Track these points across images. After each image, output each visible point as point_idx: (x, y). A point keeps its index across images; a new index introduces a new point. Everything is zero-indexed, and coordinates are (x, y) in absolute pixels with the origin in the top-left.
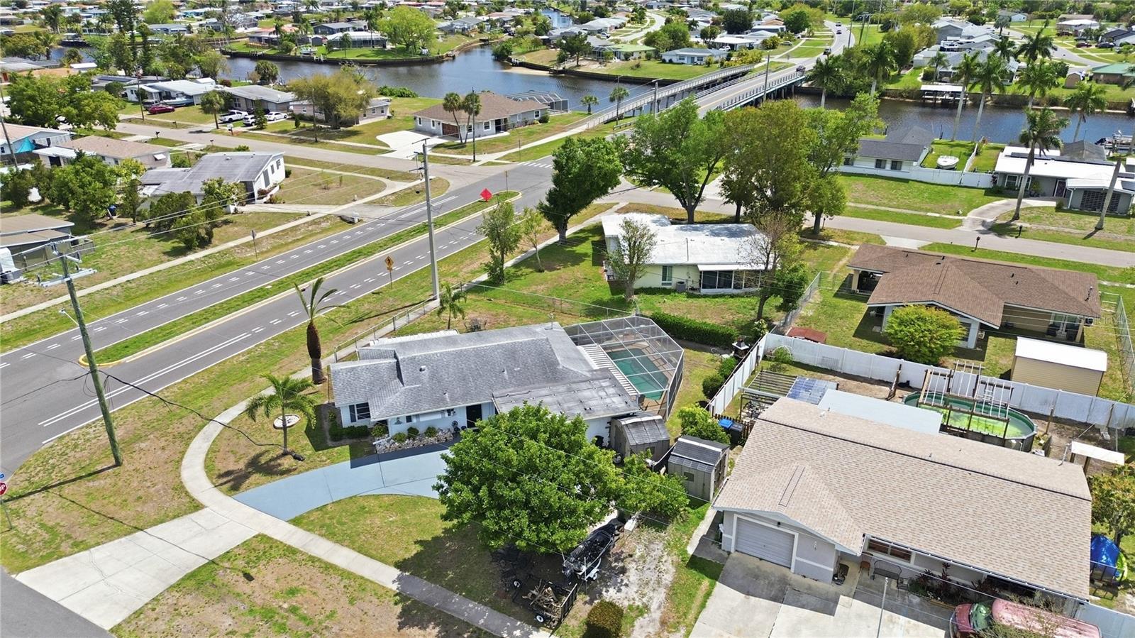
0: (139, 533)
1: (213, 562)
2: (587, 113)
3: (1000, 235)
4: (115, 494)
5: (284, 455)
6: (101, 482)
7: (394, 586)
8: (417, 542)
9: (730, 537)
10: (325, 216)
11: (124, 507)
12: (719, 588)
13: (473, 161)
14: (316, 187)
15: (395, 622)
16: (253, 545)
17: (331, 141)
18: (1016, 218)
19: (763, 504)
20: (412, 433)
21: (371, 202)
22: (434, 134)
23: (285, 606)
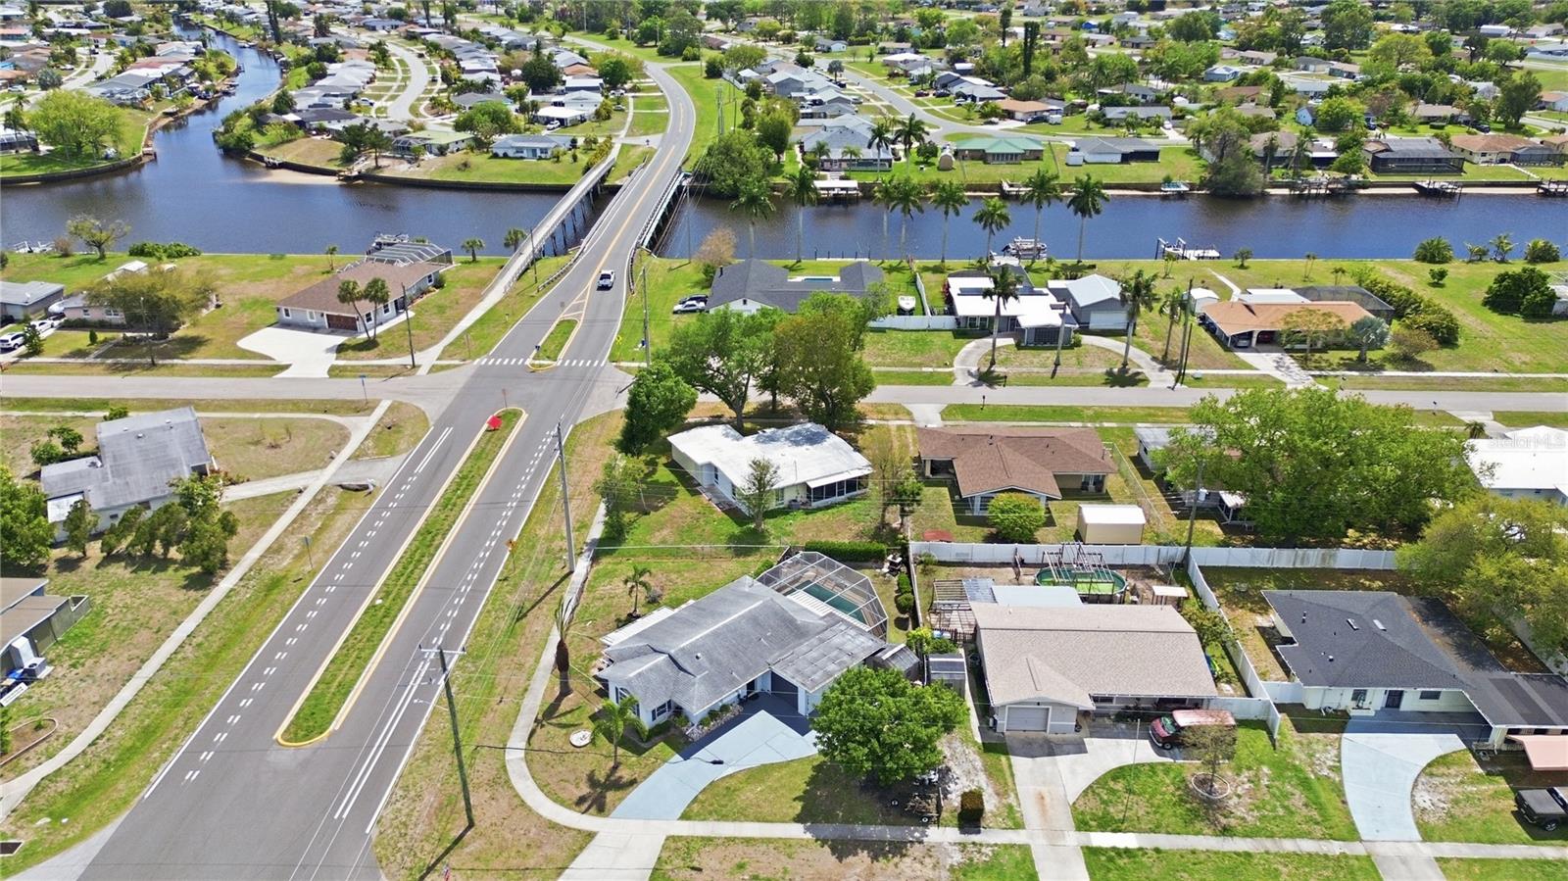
1: (655, 870)
2: (470, 258)
3: (991, 385)
4: (502, 850)
5: (615, 768)
6: (473, 845)
7: (809, 836)
8: (795, 800)
9: (1003, 722)
10: (322, 490)
11: (525, 856)
12: (1014, 759)
13: (414, 366)
14: (259, 447)
15: (833, 859)
16: (673, 845)
17: (176, 361)
18: (993, 363)
19: (1027, 694)
20: (713, 714)
21: (355, 457)
22: (315, 329)
23: (746, 877)
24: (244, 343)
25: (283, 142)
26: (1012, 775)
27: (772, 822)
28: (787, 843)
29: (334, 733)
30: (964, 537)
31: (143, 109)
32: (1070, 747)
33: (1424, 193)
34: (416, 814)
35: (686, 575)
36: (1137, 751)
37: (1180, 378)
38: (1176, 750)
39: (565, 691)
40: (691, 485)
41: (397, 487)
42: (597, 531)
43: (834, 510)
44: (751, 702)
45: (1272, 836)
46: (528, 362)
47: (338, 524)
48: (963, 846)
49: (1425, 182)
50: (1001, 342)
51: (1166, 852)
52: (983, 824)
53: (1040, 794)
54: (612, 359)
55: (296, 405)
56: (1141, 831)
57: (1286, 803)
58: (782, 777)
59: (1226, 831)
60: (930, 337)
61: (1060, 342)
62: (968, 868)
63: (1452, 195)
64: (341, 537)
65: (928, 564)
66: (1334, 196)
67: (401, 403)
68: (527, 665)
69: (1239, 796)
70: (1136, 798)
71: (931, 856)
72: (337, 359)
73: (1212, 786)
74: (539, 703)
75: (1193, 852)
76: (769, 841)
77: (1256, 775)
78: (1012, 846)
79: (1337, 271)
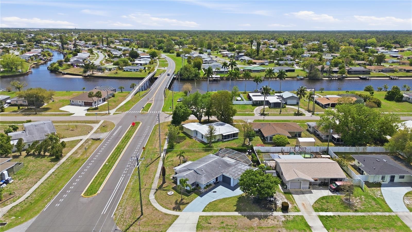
0: (172, 225)
1: (198, 224)
2: (121, 92)
3: (264, 116)
4: (152, 221)
5: (182, 200)
6: (143, 219)
7: (240, 215)
8: (234, 206)
9: (289, 186)
10: (87, 139)
11: (159, 222)
12: (293, 195)
13: (109, 113)
14: (68, 131)
15: (248, 220)
16: (202, 218)
17: (42, 113)
18: (264, 111)
19: (295, 177)
20: (207, 186)
21: (96, 132)
22: (81, 106)
23: (224, 225)
24: (60, 109)
25: (67, 69)
26: (294, 199)
27: (229, 212)
28: (234, 217)
29: (99, 194)
30: (267, 146)
31: (28, 62)
32: (308, 192)
33: (361, 78)
34: (125, 212)
35: (193, 156)
36: (326, 193)
37: (313, 114)
38: (337, 192)
39: (164, 182)
40: (190, 137)
41: (108, 139)
42: (166, 146)
43: (230, 142)
44: (217, 184)
45: (369, 212)
46: (140, 112)
47: (92, 147)
48: (285, 216)
49: (362, 76)
50: (265, 107)
51: (341, 216)
52: (288, 211)
53: (303, 203)
54: (163, 111)
55: (77, 122)
56: (333, 211)
57: (371, 204)
58: (230, 201)
59: (356, 211)
60: (246, 106)
61: (281, 106)
62: (287, 222)
63: (368, 79)
64: (94, 150)
65: (259, 152)
66: (339, 79)
67: (106, 121)
68: (152, 177)
69: (358, 203)
70: (329, 204)
71: (276, 219)
72: (87, 112)
73: (349, 200)
74: (157, 185)
75: (349, 216)
76: (229, 216)
77: (360, 198)
78: (298, 216)
79: (347, 92)
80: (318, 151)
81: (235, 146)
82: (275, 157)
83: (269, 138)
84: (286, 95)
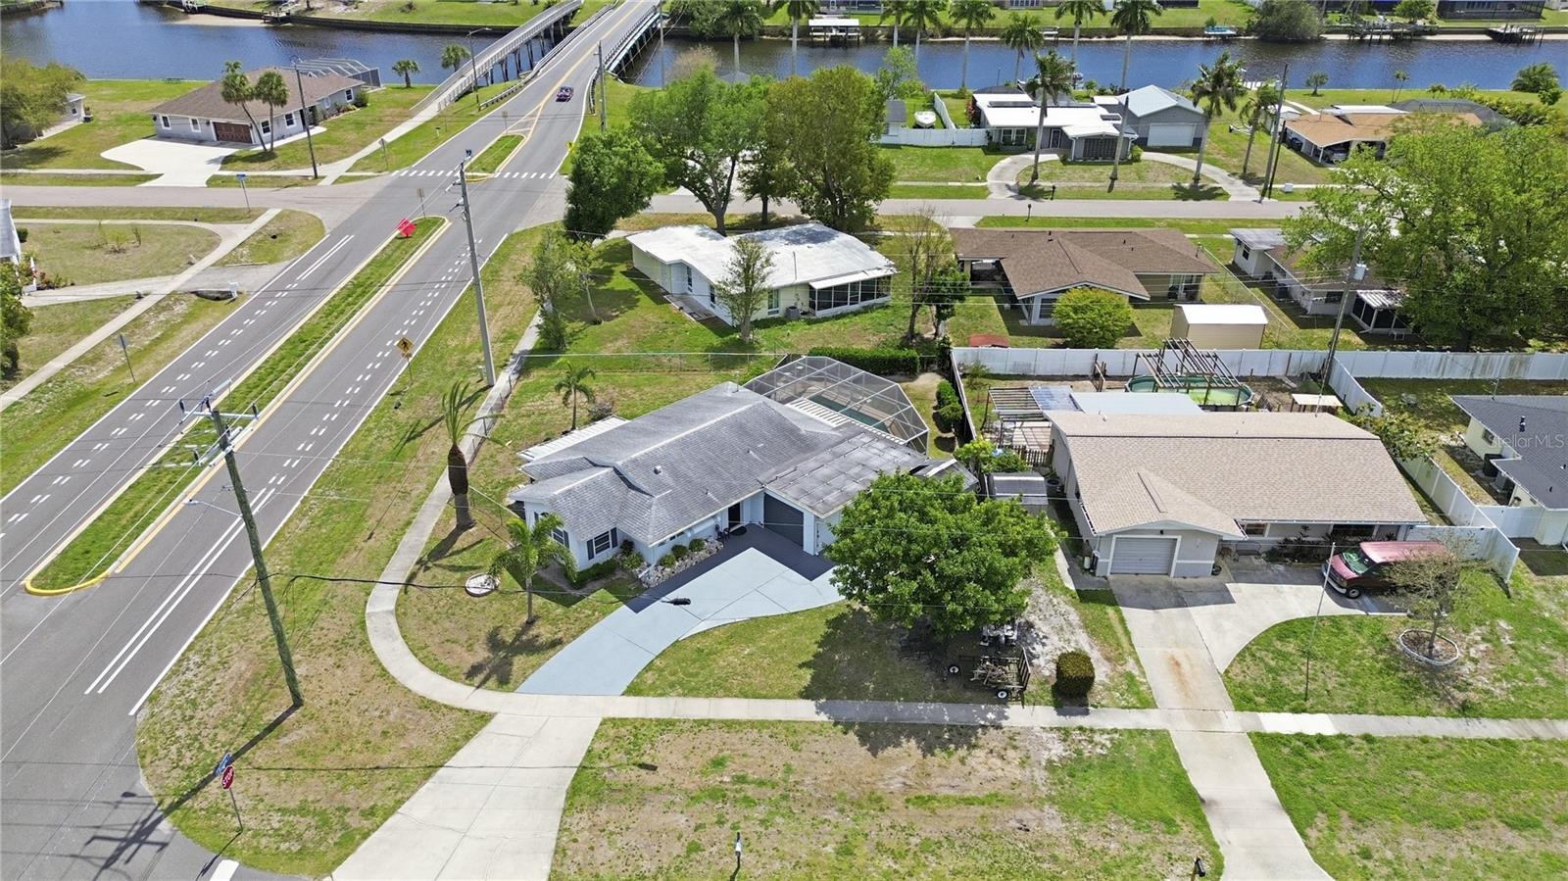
0: (441, 771)
1: (582, 768)
2: (405, 85)
3: (1035, 198)
4: (341, 738)
5: (530, 623)
6: (298, 732)
7: (823, 717)
8: (801, 666)
9: (1106, 561)
10: (170, 295)
11: (377, 749)
12: (1128, 612)
13: (316, 177)
14: (98, 253)
15: (863, 751)
16: (612, 732)
17: (20, 171)
18: (1035, 177)
19: (1143, 516)
20: (678, 551)
21: (222, 264)
22: (199, 141)
23: (726, 779)
24: (106, 155)
26: (1127, 633)
27: (765, 697)
28: (789, 729)
29: (114, 577)
30: (1024, 345)
32: (1208, 595)
33: (1499, 38)
34: (214, 688)
35: (646, 389)
36: (1306, 600)
37: (1267, 192)
38: (1366, 599)
39: (464, 524)
40: (658, 295)
41: (269, 294)
42: (529, 340)
43: (847, 320)
44: (734, 536)
45: (1537, 716)
47: (184, 333)
48: (1065, 734)
49: (1500, 27)
50: (1043, 158)
51: (1382, 740)
52: (1091, 700)
53: (1173, 658)
54: (563, 171)
55: (159, 213)
56: (1335, 711)
57: (1546, 670)
58: (781, 636)
59: (1466, 710)
60: (954, 153)
61: (1118, 154)
62: (1073, 767)
63: (1531, 42)
64: (182, 348)
65: (977, 376)
66: (1399, 40)
67: (294, 212)
68: (414, 493)
69: (1475, 661)
70: (1319, 665)
71: (1015, 748)
72: (221, 169)
73: (1431, 647)
74: (426, 539)
75: (1424, 740)
76: (762, 724)
77: (1492, 632)
78: (1142, 732)
79: (1434, 91)
80: (1278, 371)
81: (865, 346)
82: (1052, 403)
83: (1037, 306)
84: (1147, 100)
